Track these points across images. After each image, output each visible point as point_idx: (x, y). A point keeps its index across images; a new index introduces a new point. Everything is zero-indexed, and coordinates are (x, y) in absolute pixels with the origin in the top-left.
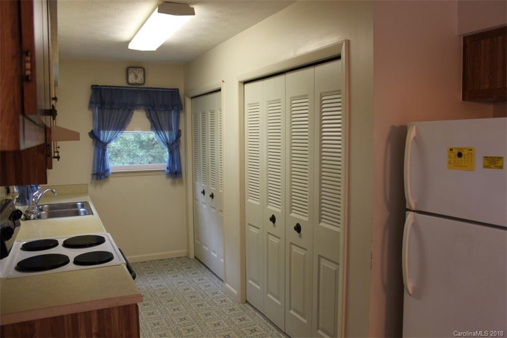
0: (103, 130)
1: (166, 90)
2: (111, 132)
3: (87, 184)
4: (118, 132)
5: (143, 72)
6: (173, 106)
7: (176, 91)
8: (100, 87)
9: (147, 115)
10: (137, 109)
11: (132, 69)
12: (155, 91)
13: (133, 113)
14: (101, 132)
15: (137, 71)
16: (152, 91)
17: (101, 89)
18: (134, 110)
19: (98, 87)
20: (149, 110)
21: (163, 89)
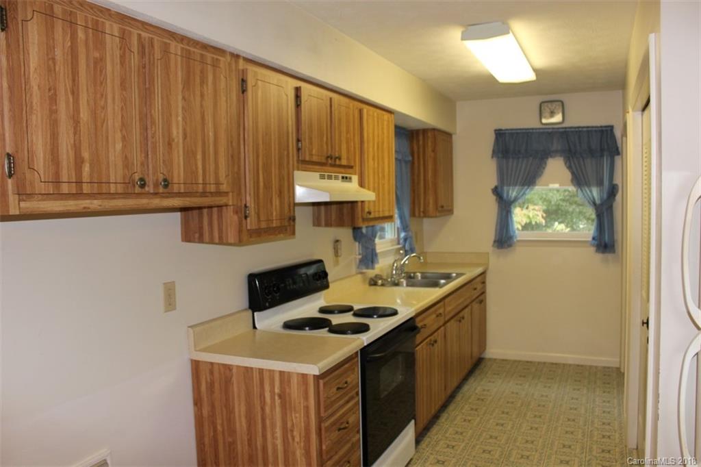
0: (507, 186)
1: (594, 129)
2: (517, 188)
3: (488, 253)
4: (526, 187)
5: (561, 107)
6: (602, 150)
7: (609, 128)
8: (503, 132)
9: (566, 164)
10: (551, 157)
11: (546, 104)
12: (577, 131)
13: (546, 163)
14: (505, 188)
15: (554, 106)
16: (572, 132)
17: (505, 133)
18: (547, 158)
19: (501, 132)
20: (569, 157)
21: (588, 127)
